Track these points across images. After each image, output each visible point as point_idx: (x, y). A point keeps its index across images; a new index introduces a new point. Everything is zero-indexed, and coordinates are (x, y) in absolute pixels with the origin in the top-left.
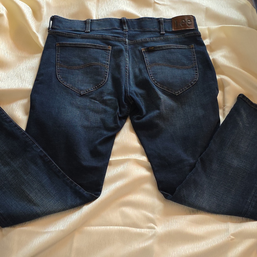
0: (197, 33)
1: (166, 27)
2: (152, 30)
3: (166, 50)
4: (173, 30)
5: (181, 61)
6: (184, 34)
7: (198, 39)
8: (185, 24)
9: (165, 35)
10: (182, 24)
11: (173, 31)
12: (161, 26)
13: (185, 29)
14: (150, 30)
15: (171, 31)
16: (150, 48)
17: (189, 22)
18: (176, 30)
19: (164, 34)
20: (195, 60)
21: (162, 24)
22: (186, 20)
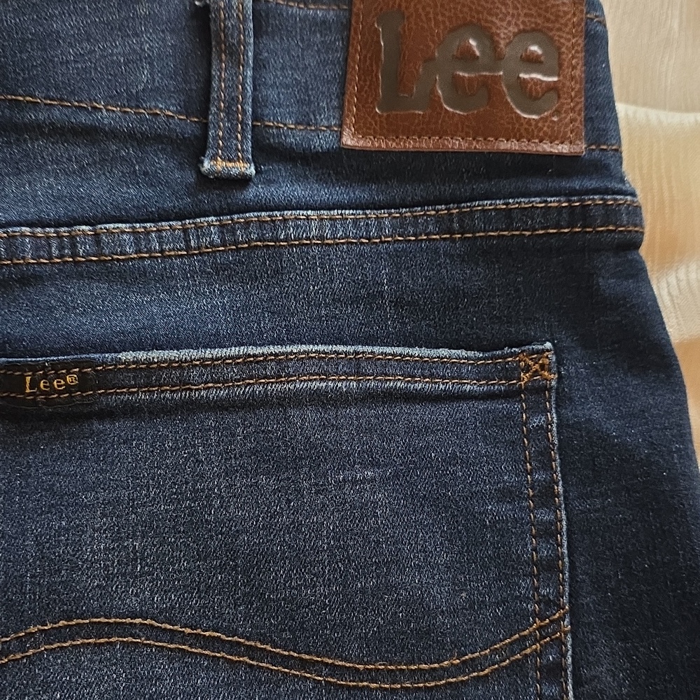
0: (610, 214)
1: (272, 94)
2: (108, 114)
3: (229, 419)
4: (349, 140)
5: (390, 588)
6: (458, 201)
7: (608, 284)
8: (489, 87)
9: (251, 193)
10: (456, 83)
11: (351, 151)
12: (221, 71)
13: (479, 146)
14: (83, 118)
15: (322, 141)
16: (34, 384)
17: (532, 62)
18: (383, 145)
19: (244, 181)
20: (551, 566)
21: (234, 55)
22: (505, 31)
